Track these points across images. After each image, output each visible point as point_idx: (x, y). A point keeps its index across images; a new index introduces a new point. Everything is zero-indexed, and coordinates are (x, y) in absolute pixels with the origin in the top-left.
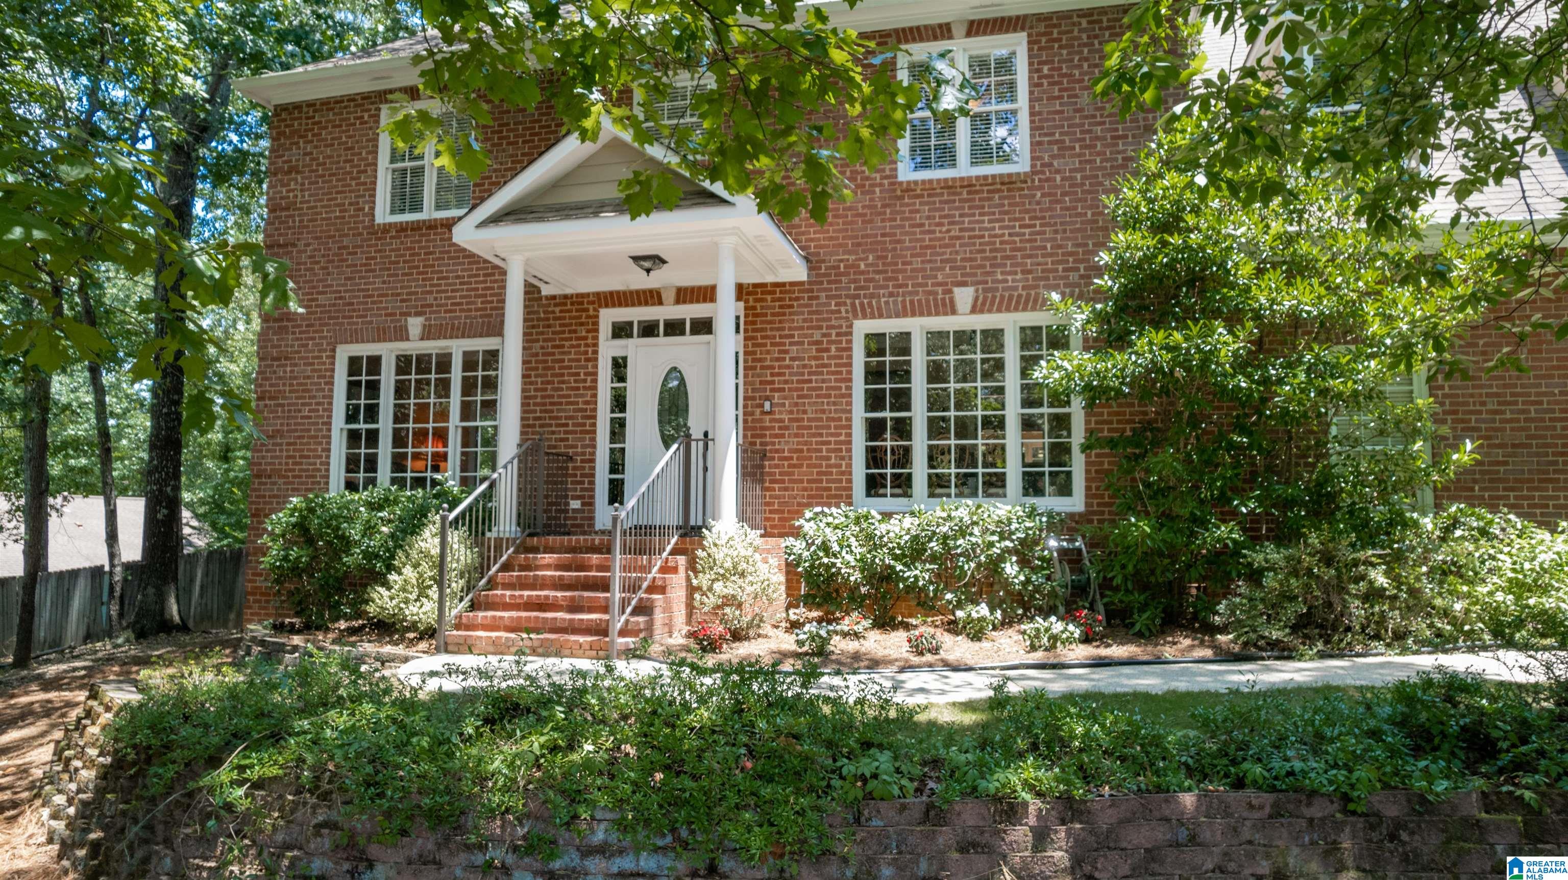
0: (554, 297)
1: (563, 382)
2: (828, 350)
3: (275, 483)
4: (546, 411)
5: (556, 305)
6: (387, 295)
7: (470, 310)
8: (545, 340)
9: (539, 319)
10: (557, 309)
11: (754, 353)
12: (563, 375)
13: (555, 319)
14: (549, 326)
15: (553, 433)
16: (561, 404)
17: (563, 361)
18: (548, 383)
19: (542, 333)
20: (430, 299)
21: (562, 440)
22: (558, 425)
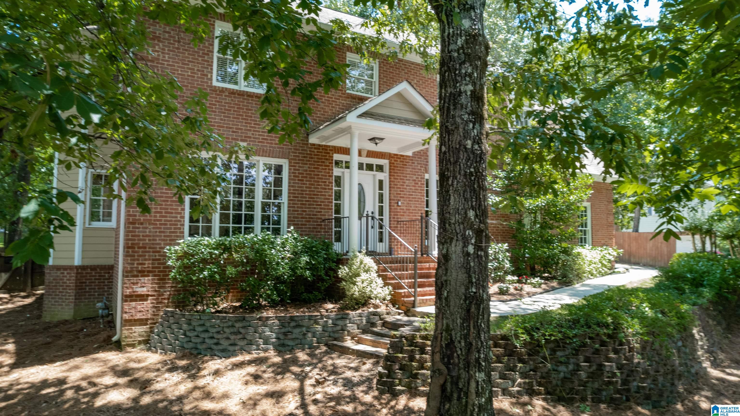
0: (314, 145)
1: (319, 185)
2: (417, 184)
3: (146, 228)
4: (311, 198)
5: (315, 148)
6: (223, 127)
7: (272, 143)
8: (310, 164)
9: (307, 154)
10: (316, 151)
11: (394, 182)
12: (318, 182)
13: (315, 155)
14: (312, 158)
15: (315, 208)
16: (318, 195)
17: (318, 175)
18: (312, 185)
19: (309, 161)
20: (250, 134)
21: (319, 212)
22: (317, 205)
